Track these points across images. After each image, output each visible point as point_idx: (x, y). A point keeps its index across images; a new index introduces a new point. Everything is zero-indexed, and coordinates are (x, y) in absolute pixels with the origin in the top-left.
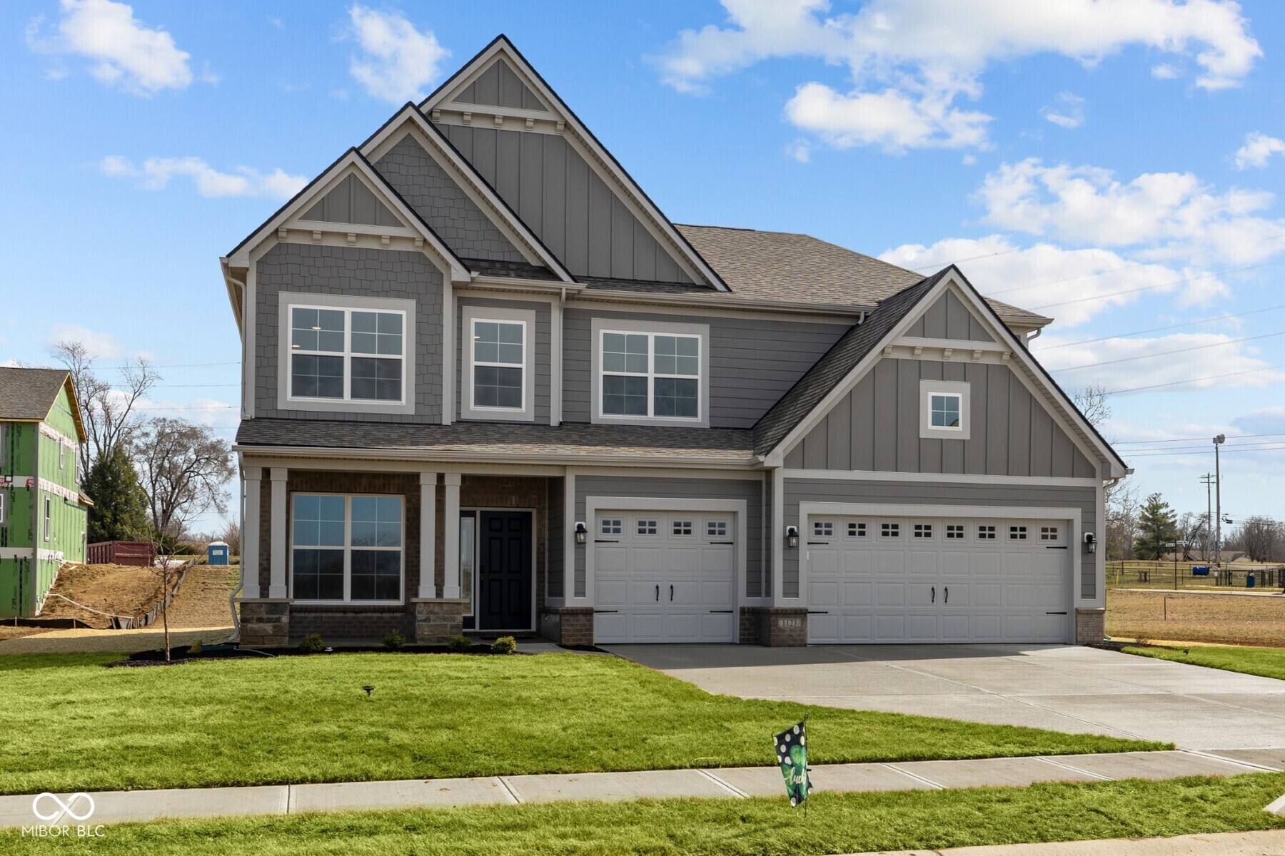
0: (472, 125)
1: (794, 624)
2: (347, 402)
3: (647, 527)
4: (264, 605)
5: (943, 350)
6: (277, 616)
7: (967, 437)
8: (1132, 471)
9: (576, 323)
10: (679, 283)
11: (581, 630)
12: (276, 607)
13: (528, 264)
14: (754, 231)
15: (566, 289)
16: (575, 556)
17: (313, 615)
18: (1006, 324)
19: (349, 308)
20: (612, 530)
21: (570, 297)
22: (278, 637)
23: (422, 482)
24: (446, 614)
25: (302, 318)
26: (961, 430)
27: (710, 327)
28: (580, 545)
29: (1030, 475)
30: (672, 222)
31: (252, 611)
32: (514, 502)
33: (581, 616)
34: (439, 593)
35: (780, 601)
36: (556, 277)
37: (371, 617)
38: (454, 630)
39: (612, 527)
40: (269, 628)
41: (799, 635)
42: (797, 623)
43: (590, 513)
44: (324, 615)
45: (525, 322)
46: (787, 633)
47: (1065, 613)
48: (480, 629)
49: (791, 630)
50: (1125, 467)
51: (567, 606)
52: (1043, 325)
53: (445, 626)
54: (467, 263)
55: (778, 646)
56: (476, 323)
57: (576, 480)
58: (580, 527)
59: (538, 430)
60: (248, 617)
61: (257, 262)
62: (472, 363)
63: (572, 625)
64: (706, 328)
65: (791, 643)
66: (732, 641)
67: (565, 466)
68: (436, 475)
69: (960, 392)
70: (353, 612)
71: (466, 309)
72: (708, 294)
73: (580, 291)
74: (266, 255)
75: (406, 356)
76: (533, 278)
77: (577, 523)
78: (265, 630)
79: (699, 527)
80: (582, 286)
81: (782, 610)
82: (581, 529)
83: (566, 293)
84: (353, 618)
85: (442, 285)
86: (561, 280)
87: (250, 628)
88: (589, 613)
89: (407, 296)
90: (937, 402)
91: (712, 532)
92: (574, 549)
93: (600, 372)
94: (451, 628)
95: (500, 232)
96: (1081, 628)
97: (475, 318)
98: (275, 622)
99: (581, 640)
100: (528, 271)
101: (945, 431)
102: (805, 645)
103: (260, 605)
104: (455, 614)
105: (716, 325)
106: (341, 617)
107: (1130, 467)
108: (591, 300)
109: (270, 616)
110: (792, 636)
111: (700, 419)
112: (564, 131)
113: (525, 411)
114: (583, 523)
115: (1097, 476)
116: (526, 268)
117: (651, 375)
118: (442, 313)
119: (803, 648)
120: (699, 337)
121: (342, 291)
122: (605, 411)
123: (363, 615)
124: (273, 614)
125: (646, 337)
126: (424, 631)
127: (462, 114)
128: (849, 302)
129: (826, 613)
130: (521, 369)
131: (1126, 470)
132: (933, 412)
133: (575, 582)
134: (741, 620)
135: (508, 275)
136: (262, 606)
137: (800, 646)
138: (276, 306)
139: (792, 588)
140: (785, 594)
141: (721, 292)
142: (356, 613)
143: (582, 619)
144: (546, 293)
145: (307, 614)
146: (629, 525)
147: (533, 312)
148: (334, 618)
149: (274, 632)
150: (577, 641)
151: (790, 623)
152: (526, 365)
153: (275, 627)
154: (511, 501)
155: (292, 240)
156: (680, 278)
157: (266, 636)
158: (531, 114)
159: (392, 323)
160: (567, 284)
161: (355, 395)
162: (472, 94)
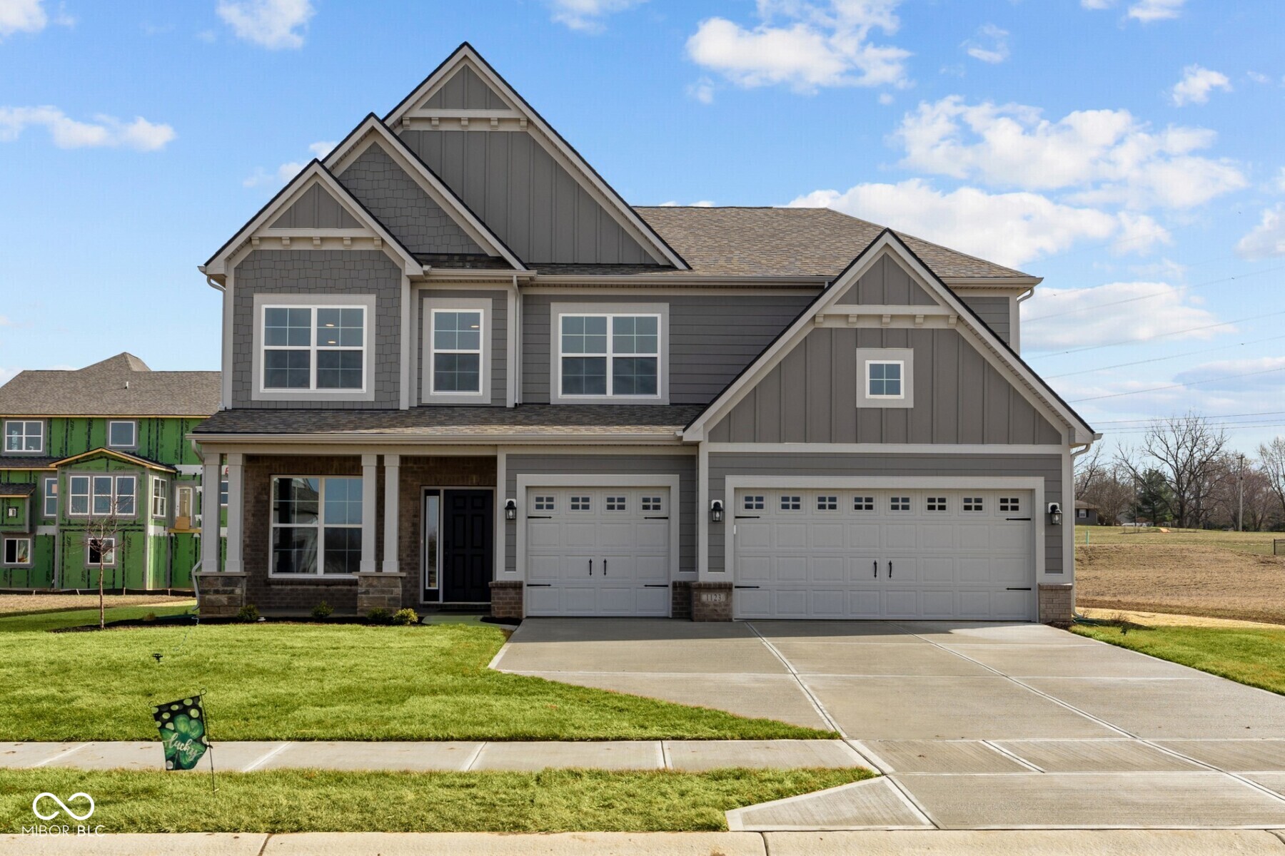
0: (441, 129)
1: (718, 598)
2: (313, 392)
3: (580, 503)
4: (220, 578)
5: (880, 317)
6: (231, 588)
7: (910, 405)
8: (1101, 435)
9: (535, 308)
10: (642, 264)
11: (510, 603)
12: (231, 580)
13: (486, 255)
14: (771, 208)
15: (517, 277)
16: (506, 532)
17: (289, 587)
18: (948, 286)
19: (314, 305)
20: (545, 507)
21: (522, 285)
22: (232, 608)
23: (363, 463)
24: (384, 587)
25: (275, 317)
26: (904, 398)
27: (670, 305)
28: (511, 521)
29: (983, 443)
30: (631, 204)
31: (210, 583)
32: (474, 481)
33: (511, 590)
34: (379, 567)
35: (705, 575)
36: (510, 266)
37: (341, 590)
38: (392, 603)
39: (545, 503)
40: (224, 599)
41: (724, 610)
42: (720, 597)
43: (521, 491)
44: (300, 587)
45: (482, 310)
46: (711, 608)
47: (1030, 589)
48: (444, 601)
49: (715, 605)
50: (1092, 432)
51: (497, 580)
52: (1035, 284)
53: (384, 598)
54: (418, 257)
55: (700, 620)
56: (436, 313)
57: (507, 459)
58: (511, 504)
59: (494, 412)
60: (207, 589)
61: (235, 268)
62: (432, 350)
63: (501, 599)
64: (665, 307)
65: (716, 617)
66: (666, 615)
67: (496, 445)
68: (375, 457)
69: (902, 359)
70: (325, 585)
71: (426, 301)
72: (664, 273)
73: (532, 279)
74: (243, 261)
75: (367, 348)
76: (488, 267)
77: (508, 500)
78: (220, 601)
79: (634, 502)
80: (533, 273)
81: (705, 585)
82: (511, 506)
83: (518, 281)
84: (326, 590)
85: (401, 279)
86: (513, 268)
87: (208, 599)
88: (518, 587)
89: (369, 291)
90: (876, 370)
91: (646, 508)
92: (504, 525)
93: (558, 354)
94: (389, 600)
95: (459, 227)
96: (1044, 605)
97: (435, 309)
98: (230, 593)
99: (510, 613)
100: (484, 262)
101: (885, 400)
102: (730, 620)
103: (217, 578)
104: (394, 587)
105: (675, 303)
106: (314, 589)
107: (1097, 432)
108: (543, 286)
109: (226, 588)
110: (716, 610)
111: (660, 396)
112: (527, 127)
113: (482, 394)
114: (514, 500)
115: (1063, 442)
116: (483, 259)
117: (610, 355)
118: (400, 306)
119: (728, 623)
120: (659, 316)
121: (309, 290)
122: (564, 392)
123: (334, 587)
124: (228, 586)
125: (605, 319)
126: (364, 603)
127: (429, 119)
128: (814, 273)
129: (758, 587)
130: (478, 354)
131: (1094, 435)
132: (870, 381)
133: (506, 557)
134: (674, 594)
135: (463, 267)
136: (218, 579)
137: (725, 621)
138: (252, 307)
139: (717, 562)
140: (710, 569)
141: (681, 270)
142: (328, 585)
143: (512, 593)
144: (501, 282)
145: (284, 587)
146: (562, 502)
147: (490, 300)
148: (308, 590)
149: (229, 603)
150: (506, 613)
151: (714, 597)
152: (483, 351)
153: (229, 598)
154: (472, 479)
155: (266, 247)
156: (643, 258)
157: (221, 606)
158: (494, 114)
159: (354, 317)
160: (519, 271)
161: (320, 384)
162: (440, 100)
